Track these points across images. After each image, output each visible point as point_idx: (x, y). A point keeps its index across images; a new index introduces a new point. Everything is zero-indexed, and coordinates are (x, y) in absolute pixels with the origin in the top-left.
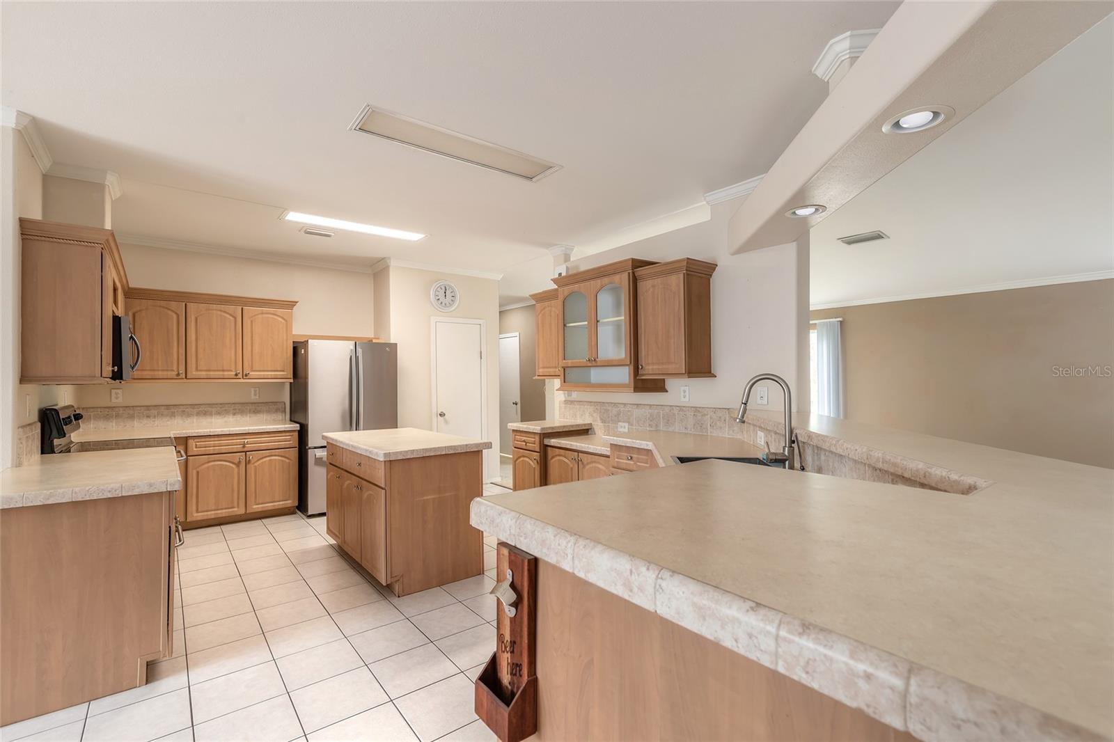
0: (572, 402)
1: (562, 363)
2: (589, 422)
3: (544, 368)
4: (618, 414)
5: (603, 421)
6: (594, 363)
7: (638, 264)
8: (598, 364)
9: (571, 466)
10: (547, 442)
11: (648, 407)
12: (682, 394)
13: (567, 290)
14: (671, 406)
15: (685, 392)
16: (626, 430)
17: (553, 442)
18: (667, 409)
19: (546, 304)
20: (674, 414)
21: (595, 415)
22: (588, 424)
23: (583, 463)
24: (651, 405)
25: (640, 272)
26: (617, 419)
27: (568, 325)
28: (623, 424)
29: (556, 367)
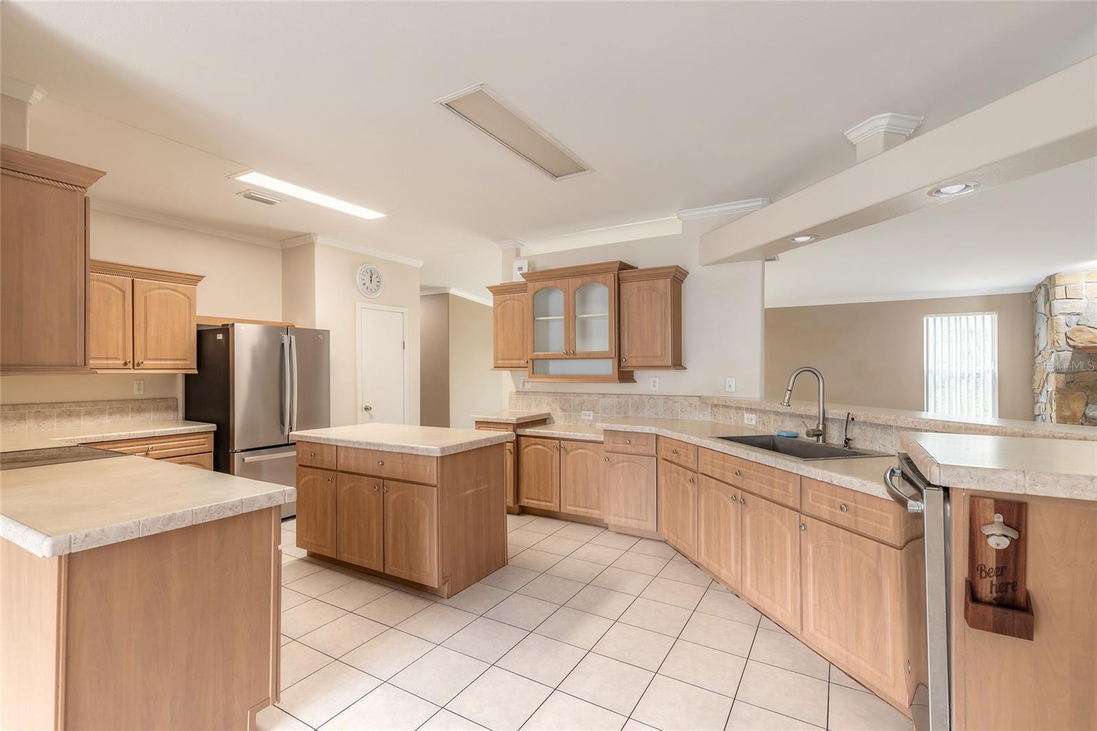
0: (525, 393)
1: (530, 356)
2: (546, 412)
3: (502, 359)
4: (582, 403)
5: (563, 410)
6: (572, 356)
7: (624, 267)
8: (578, 356)
9: (551, 453)
10: (520, 432)
11: (616, 396)
12: (652, 383)
13: (538, 285)
14: (640, 395)
15: (654, 382)
16: (591, 418)
17: (529, 431)
18: (636, 398)
19: (508, 296)
20: (644, 402)
21: (554, 405)
22: (546, 414)
23: (566, 450)
24: (618, 395)
25: (624, 274)
26: (581, 407)
27: (537, 318)
28: (587, 413)
29: (520, 359)
